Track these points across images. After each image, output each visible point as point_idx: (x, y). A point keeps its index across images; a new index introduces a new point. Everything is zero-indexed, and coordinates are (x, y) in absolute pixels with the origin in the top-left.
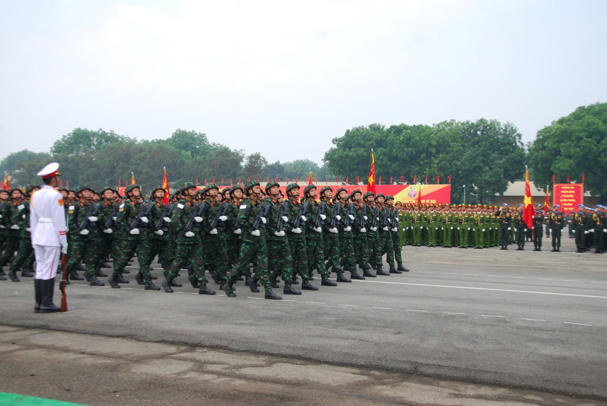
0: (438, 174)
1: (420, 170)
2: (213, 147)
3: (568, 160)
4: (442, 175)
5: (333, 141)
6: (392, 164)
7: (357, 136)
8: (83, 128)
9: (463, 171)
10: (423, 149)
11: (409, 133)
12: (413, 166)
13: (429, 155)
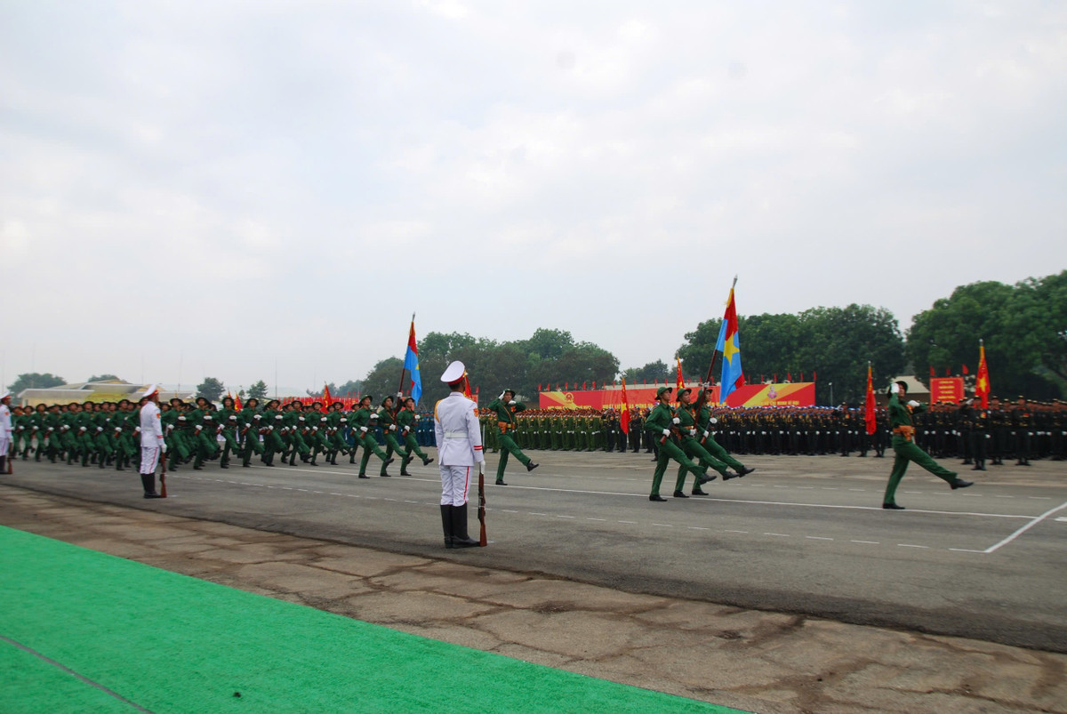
0: (801, 371)
2: (582, 346)
3: (942, 349)
4: (805, 372)
5: (685, 337)
8: (436, 332)
9: (829, 366)
10: (784, 341)
11: (769, 324)
12: (773, 362)
13: (790, 349)
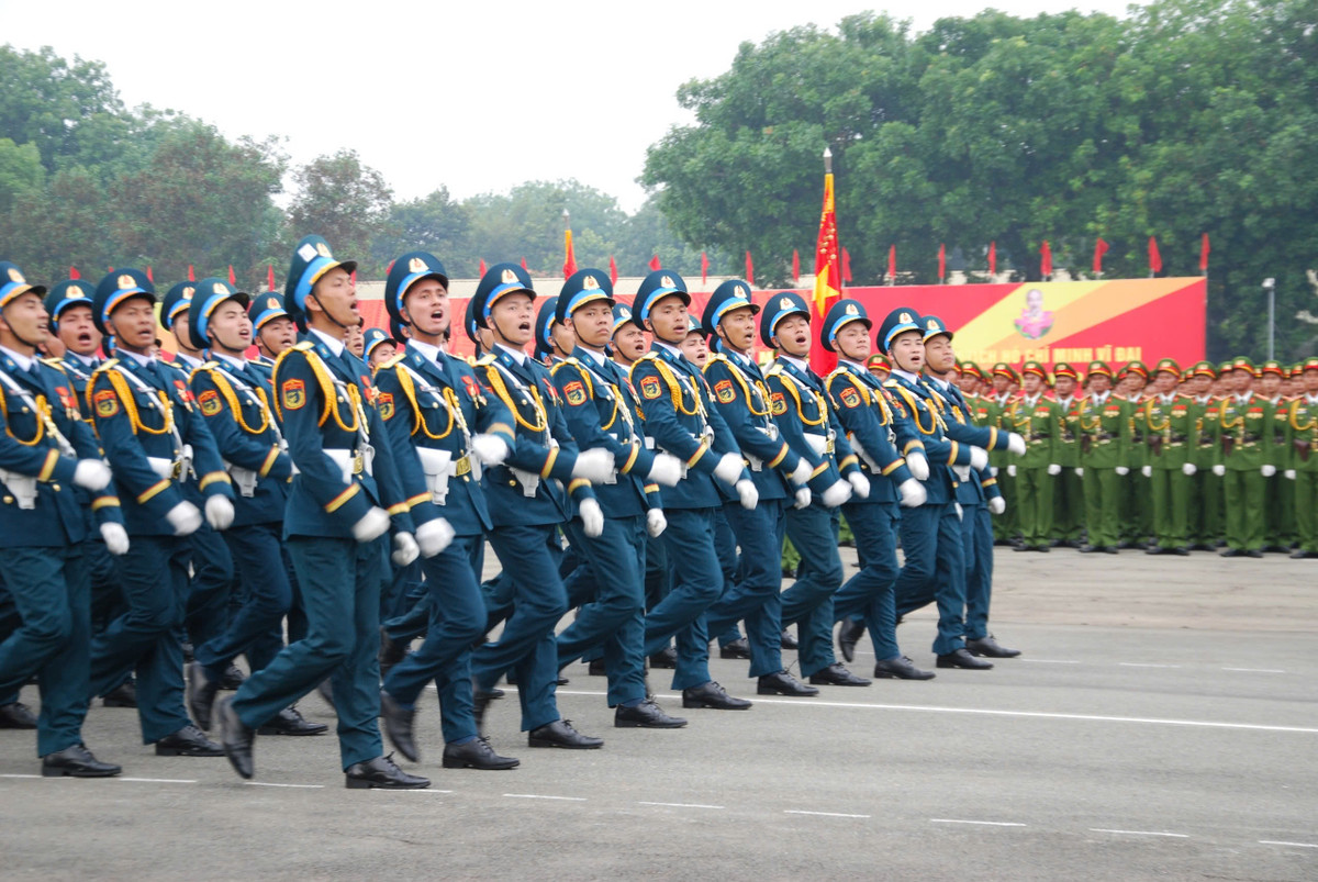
0: (1150, 232)
1: (1070, 214)
2: (142, 124)
4: (1168, 237)
5: (681, 97)
6: (941, 194)
7: (789, 68)
9: (1266, 214)
10: (1084, 118)
11: (1019, 53)
12: (1038, 200)
